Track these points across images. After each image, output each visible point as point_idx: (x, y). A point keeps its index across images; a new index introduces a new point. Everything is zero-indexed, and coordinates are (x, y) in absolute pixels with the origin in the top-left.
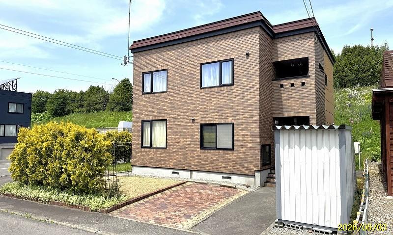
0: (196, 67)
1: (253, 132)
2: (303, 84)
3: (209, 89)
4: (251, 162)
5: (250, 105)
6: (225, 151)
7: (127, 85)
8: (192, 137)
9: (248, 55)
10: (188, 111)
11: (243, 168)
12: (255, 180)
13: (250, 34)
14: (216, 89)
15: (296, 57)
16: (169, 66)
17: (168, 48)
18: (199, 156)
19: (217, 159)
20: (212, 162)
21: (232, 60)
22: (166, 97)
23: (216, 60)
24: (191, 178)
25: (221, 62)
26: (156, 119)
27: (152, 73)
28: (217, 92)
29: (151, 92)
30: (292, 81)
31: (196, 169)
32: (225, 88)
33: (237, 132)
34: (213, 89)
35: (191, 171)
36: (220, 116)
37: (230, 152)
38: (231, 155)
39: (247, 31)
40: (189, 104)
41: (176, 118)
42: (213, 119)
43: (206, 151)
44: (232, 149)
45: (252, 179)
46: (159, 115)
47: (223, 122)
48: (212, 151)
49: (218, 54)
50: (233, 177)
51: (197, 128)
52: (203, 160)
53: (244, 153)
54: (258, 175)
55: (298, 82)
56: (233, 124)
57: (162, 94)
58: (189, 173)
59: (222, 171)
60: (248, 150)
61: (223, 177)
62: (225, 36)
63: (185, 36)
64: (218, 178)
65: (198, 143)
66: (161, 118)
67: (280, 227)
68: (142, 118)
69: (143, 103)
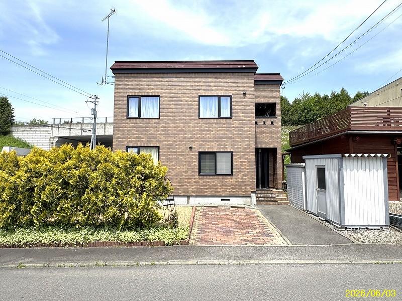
0: (193, 98)
1: (250, 159)
2: (272, 123)
3: (208, 120)
4: (249, 185)
5: (247, 137)
6: (225, 177)
7: (4, 104)
8: (189, 163)
9: (244, 94)
10: (184, 139)
11: (241, 190)
12: (251, 200)
13: (246, 77)
14: (215, 120)
15: (267, 102)
16: (163, 93)
17: (161, 75)
18: (197, 182)
19: (216, 184)
20: (210, 187)
21: (231, 97)
22: (158, 124)
23: (215, 94)
24: (188, 203)
25: (219, 97)
26: (146, 145)
27: (140, 97)
28: (216, 123)
29: (139, 117)
30: (264, 120)
31: (194, 195)
32: (224, 120)
33: (236, 159)
34: (212, 120)
35: (188, 197)
36: (220, 145)
37: (229, 177)
38: (229, 180)
39: (243, 74)
40: (185, 133)
41: (171, 145)
42: (212, 147)
43: (205, 177)
44: (231, 175)
45: (249, 199)
46: (150, 141)
47: (221, 150)
48: (211, 177)
49: (217, 89)
50: (232, 199)
51: (195, 155)
52: (201, 186)
53: (242, 177)
54: (254, 196)
55: (268, 121)
56: (232, 152)
57: (153, 120)
58: (186, 198)
59: (221, 194)
60: (245, 175)
61: (222, 200)
62: (223, 74)
63: (182, 67)
64: (217, 201)
65: (197, 169)
66: (152, 145)
67: (343, 231)
68: (126, 143)
69: (127, 128)
